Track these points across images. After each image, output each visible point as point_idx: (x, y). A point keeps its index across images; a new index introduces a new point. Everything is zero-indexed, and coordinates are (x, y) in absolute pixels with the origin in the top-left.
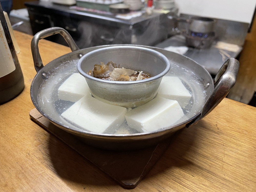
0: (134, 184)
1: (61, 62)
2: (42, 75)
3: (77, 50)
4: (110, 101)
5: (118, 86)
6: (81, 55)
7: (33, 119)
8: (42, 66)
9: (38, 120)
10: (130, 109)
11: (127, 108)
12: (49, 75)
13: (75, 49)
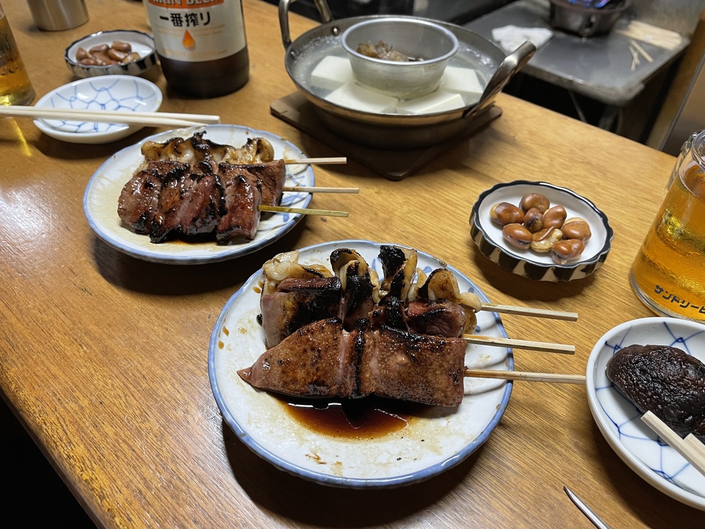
0: (401, 175)
1: (311, 38)
2: (291, 55)
3: (331, 20)
4: (379, 88)
5: (392, 68)
6: (335, 30)
7: (274, 113)
8: (290, 42)
9: (285, 114)
10: (402, 101)
11: (399, 100)
12: (298, 55)
13: (328, 19)
